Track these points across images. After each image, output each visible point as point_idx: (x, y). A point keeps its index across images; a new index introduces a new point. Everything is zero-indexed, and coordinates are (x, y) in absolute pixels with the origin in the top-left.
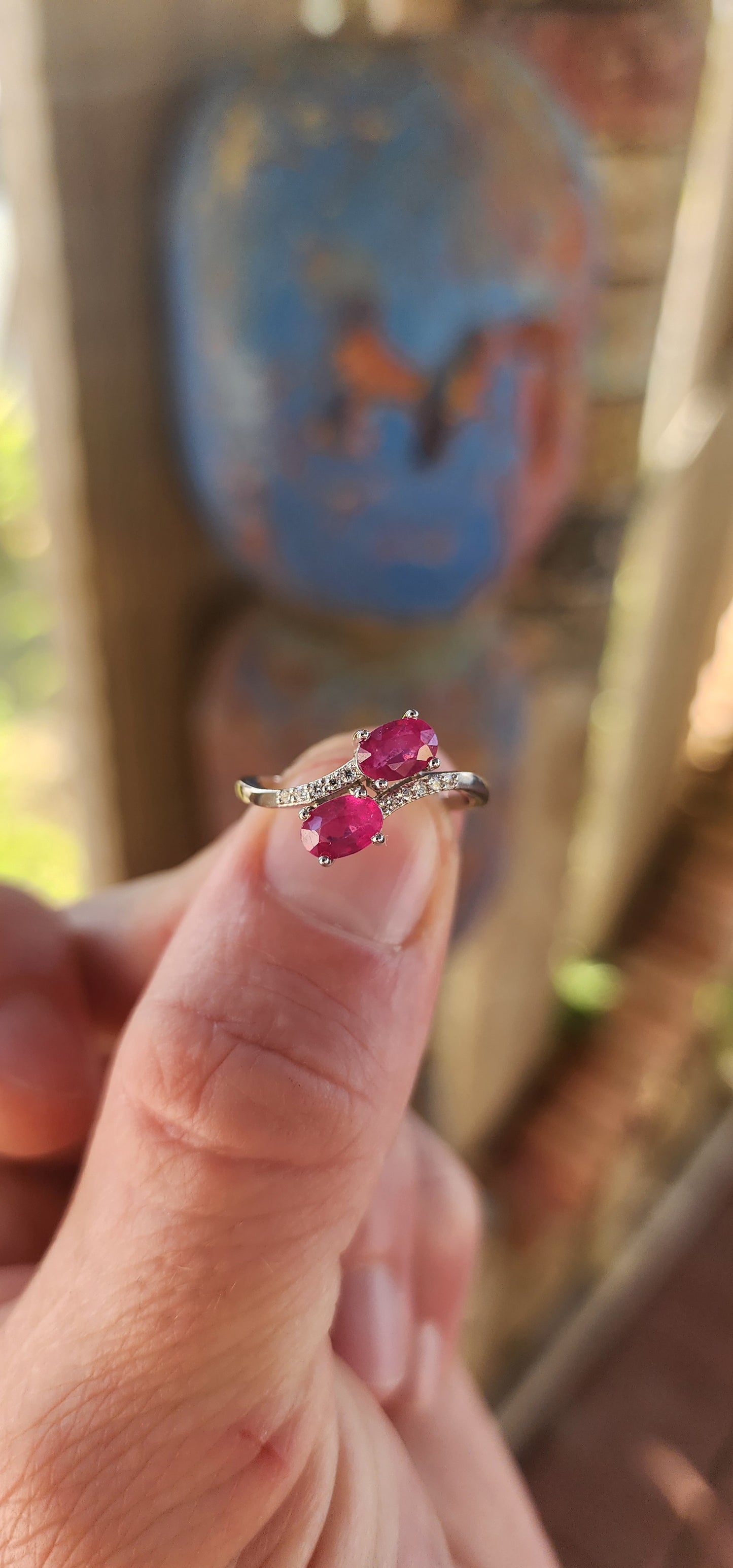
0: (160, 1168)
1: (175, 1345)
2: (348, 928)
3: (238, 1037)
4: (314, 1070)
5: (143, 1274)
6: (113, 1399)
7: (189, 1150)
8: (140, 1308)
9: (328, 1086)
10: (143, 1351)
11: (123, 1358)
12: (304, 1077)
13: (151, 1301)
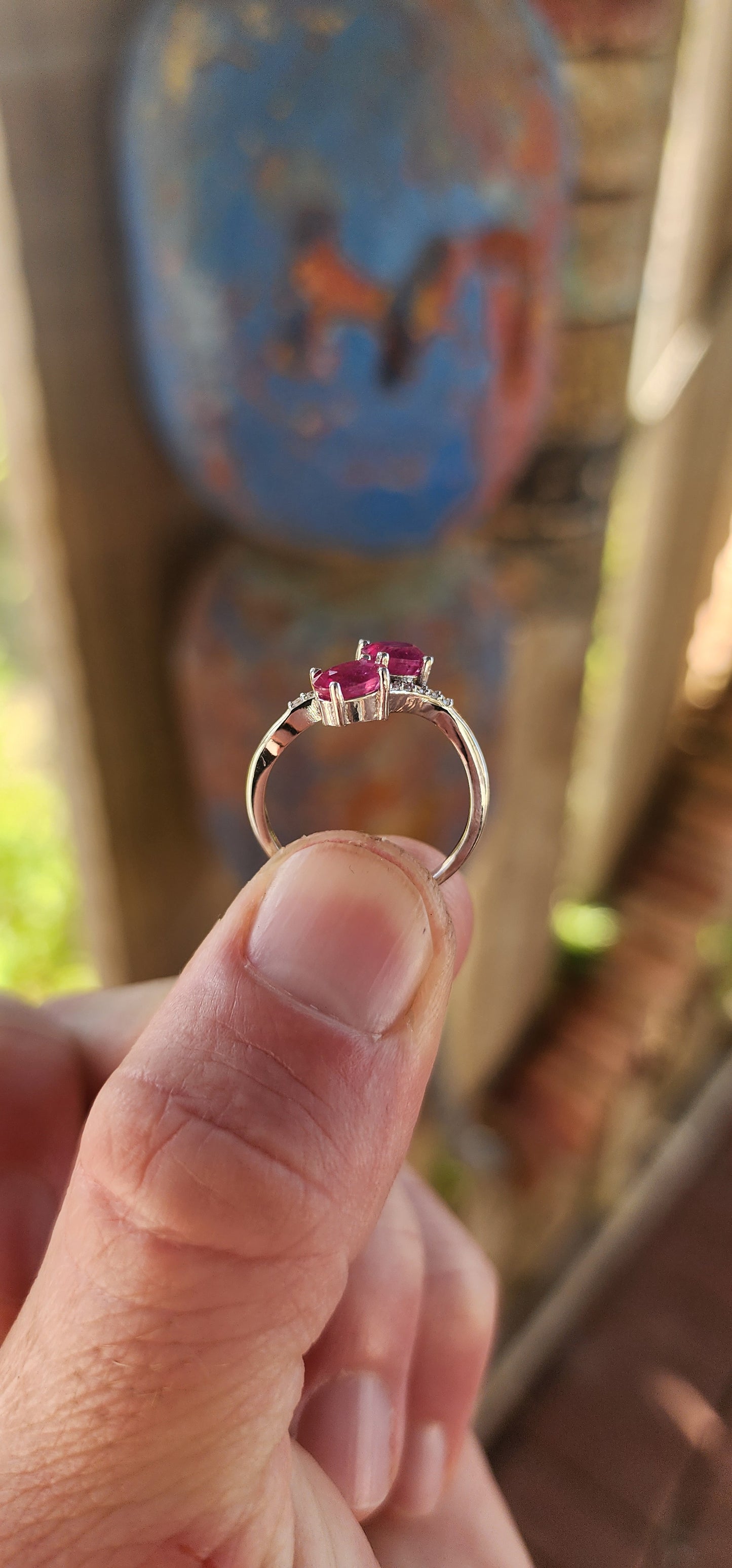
0: (106, 1248)
1: (110, 1446)
2: (324, 1010)
3: (193, 1112)
4: (268, 1152)
5: (82, 1364)
6: (45, 1496)
7: (134, 1231)
8: (76, 1402)
9: (280, 1171)
10: (76, 1449)
11: (58, 1454)
12: (256, 1159)
13: (86, 1395)
